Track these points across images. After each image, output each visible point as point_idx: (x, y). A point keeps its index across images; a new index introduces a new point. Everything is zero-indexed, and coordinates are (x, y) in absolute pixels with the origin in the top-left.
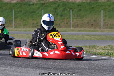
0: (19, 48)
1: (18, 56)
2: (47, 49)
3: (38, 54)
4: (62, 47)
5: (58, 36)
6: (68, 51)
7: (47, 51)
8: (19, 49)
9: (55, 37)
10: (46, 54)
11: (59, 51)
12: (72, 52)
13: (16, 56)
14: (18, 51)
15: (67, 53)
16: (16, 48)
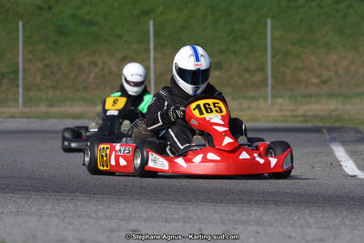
0: (109, 146)
1: (105, 168)
2: (182, 148)
3: (158, 162)
4: (228, 140)
5: (216, 111)
6: (244, 152)
7: (184, 154)
8: (107, 148)
9: (207, 112)
10: (180, 161)
11: (219, 151)
12: (256, 155)
13: (101, 168)
14: (106, 155)
15: (241, 157)
16: (101, 146)
